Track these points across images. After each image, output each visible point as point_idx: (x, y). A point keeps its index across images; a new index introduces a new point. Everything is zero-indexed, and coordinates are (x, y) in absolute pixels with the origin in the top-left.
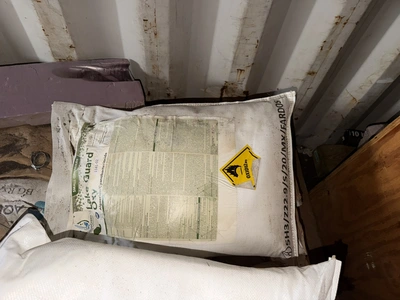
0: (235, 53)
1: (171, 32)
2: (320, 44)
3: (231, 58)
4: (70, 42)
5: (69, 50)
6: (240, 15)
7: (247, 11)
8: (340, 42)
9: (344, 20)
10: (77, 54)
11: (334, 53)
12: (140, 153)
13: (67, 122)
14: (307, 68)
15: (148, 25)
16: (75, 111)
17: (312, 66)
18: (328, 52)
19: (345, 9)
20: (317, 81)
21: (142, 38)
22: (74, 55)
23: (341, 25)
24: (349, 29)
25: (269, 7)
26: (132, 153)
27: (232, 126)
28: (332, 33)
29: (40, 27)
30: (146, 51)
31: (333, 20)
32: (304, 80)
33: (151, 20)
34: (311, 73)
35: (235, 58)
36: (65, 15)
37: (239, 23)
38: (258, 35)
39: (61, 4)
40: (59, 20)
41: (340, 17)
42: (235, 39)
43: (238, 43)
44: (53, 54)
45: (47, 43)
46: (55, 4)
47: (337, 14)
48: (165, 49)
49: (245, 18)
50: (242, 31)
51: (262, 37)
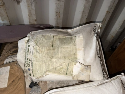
0: (80, 22)
4: (35, 19)
5: (34, 21)
6: (82, 11)
7: (84, 10)
8: (108, 18)
10: (37, 22)
15: (58, 14)
18: (105, 21)
19: (109, 9)
23: (108, 13)
24: (110, 14)
28: (106, 16)
29: (28, 14)
30: (56, 21)
31: (106, 12)
33: (58, 12)
36: (36, 11)
39: (35, 7)
40: (33, 12)
41: (108, 11)
42: (80, 18)
43: (81, 19)
44: (30, 22)
45: (29, 19)
46: (34, 8)
47: (107, 10)
48: (61, 21)
49: (83, 12)
50: (82, 15)
51: (87, 17)
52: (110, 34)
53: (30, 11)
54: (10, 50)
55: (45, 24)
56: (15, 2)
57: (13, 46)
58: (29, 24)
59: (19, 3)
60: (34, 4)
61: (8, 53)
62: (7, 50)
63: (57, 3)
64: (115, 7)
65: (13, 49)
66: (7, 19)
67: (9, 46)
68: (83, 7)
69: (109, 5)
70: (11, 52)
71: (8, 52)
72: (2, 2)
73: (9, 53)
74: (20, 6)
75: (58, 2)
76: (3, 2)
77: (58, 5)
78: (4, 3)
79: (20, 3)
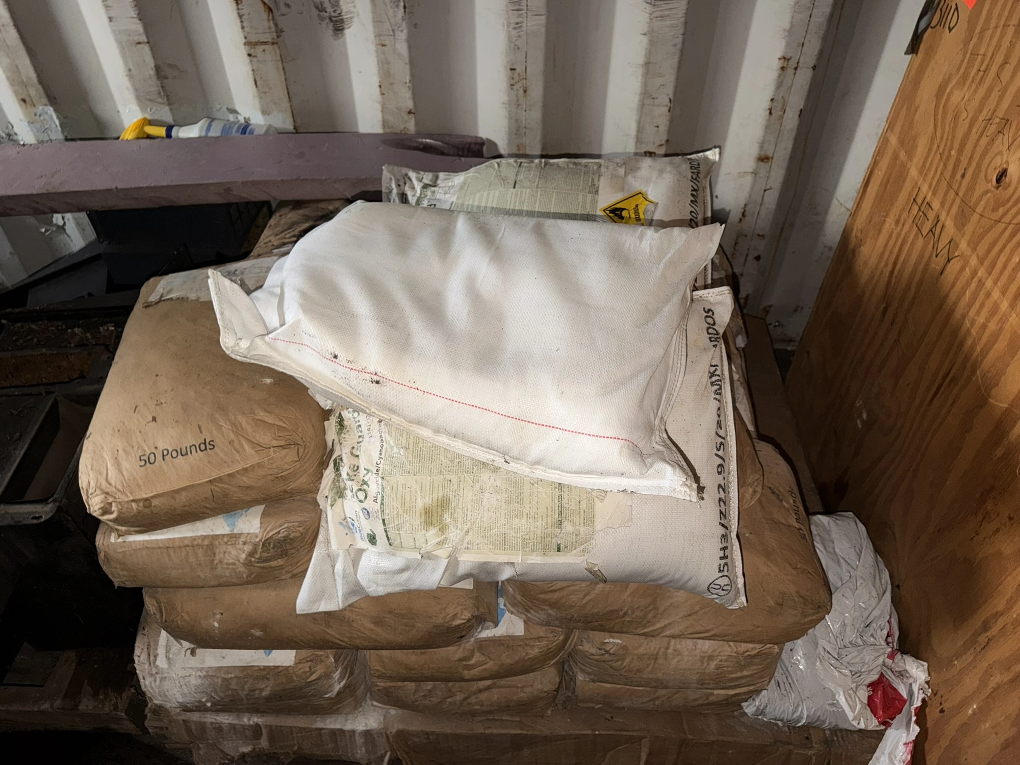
0: (639, 122)
1: (546, 88)
2: (766, 104)
3: (633, 132)
4: (410, 104)
5: (406, 117)
6: (641, 59)
7: (649, 53)
8: (796, 101)
9: (793, 63)
10: (417, 124)
11: (791, 120)
12: (497, 192)
13: (402, 183)
14: (754, 151)
15: (516, 76)
16: (412, 175)
17: (762, 146)
18: (781, 118)
19: (788, 45)
20: (777, 174)
21: (505, 98)
22: (411, 127)
23: (790, 71)
24: (804, 77)
25: (679, 46)
26: (486, 193)
27: (621, 171)
28: (779, 85)
29: (375, 81)
30: (510, 118)
31: (776, 64)
32: (755, 173)
33: (520, 69)
34: (763, 159)
35: (640, 130)
36: (413, 63)
37: (640, 72)
38: (669, 90)
39: (410, 47)
40: (402, 72)
41: (784, 58)
42: (637, 98)
43: (642, 105)
44: (385, 123)
45: (379, 107)
46: (402, 48)
47: (780, 54)
48: (536, 115)
49: (647, 64)
50: (645, 85)
51: (675, 93)
52: (835, 203)
53: (388, 63)
54: (291, 226)
55: (458, 136)
56: (324, 24)
57: (305, 215)
58: (380, 131)
59: (343, 29)
60: (405, 32)
61: (283, 234)
62: (280, 229)
63: (509, 25)
64: (822, 33)
65: (302, 223)
66: (286, 105)
67: (289, 216)
68: (645, 40)
69: (787, 26)
70: (297, 230)
71: (282, 232)
72: (270, 28)
73: (287, 236)
74: (345, 43)
75: (514, 20)
76: (276, 25)
77: (514, 33)
78: (282, 31)
79: (347, 32)
